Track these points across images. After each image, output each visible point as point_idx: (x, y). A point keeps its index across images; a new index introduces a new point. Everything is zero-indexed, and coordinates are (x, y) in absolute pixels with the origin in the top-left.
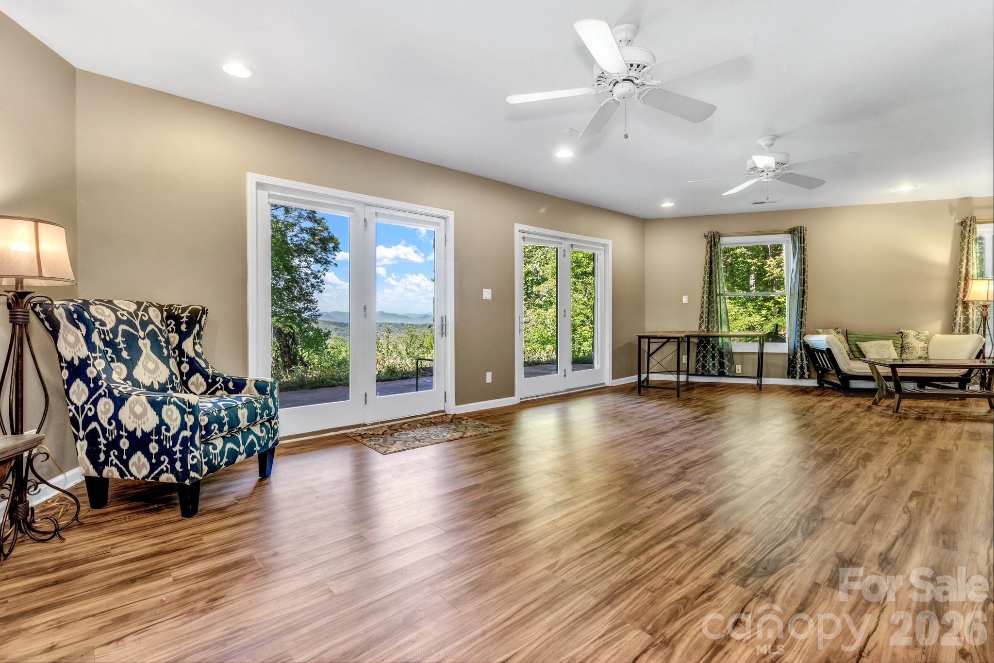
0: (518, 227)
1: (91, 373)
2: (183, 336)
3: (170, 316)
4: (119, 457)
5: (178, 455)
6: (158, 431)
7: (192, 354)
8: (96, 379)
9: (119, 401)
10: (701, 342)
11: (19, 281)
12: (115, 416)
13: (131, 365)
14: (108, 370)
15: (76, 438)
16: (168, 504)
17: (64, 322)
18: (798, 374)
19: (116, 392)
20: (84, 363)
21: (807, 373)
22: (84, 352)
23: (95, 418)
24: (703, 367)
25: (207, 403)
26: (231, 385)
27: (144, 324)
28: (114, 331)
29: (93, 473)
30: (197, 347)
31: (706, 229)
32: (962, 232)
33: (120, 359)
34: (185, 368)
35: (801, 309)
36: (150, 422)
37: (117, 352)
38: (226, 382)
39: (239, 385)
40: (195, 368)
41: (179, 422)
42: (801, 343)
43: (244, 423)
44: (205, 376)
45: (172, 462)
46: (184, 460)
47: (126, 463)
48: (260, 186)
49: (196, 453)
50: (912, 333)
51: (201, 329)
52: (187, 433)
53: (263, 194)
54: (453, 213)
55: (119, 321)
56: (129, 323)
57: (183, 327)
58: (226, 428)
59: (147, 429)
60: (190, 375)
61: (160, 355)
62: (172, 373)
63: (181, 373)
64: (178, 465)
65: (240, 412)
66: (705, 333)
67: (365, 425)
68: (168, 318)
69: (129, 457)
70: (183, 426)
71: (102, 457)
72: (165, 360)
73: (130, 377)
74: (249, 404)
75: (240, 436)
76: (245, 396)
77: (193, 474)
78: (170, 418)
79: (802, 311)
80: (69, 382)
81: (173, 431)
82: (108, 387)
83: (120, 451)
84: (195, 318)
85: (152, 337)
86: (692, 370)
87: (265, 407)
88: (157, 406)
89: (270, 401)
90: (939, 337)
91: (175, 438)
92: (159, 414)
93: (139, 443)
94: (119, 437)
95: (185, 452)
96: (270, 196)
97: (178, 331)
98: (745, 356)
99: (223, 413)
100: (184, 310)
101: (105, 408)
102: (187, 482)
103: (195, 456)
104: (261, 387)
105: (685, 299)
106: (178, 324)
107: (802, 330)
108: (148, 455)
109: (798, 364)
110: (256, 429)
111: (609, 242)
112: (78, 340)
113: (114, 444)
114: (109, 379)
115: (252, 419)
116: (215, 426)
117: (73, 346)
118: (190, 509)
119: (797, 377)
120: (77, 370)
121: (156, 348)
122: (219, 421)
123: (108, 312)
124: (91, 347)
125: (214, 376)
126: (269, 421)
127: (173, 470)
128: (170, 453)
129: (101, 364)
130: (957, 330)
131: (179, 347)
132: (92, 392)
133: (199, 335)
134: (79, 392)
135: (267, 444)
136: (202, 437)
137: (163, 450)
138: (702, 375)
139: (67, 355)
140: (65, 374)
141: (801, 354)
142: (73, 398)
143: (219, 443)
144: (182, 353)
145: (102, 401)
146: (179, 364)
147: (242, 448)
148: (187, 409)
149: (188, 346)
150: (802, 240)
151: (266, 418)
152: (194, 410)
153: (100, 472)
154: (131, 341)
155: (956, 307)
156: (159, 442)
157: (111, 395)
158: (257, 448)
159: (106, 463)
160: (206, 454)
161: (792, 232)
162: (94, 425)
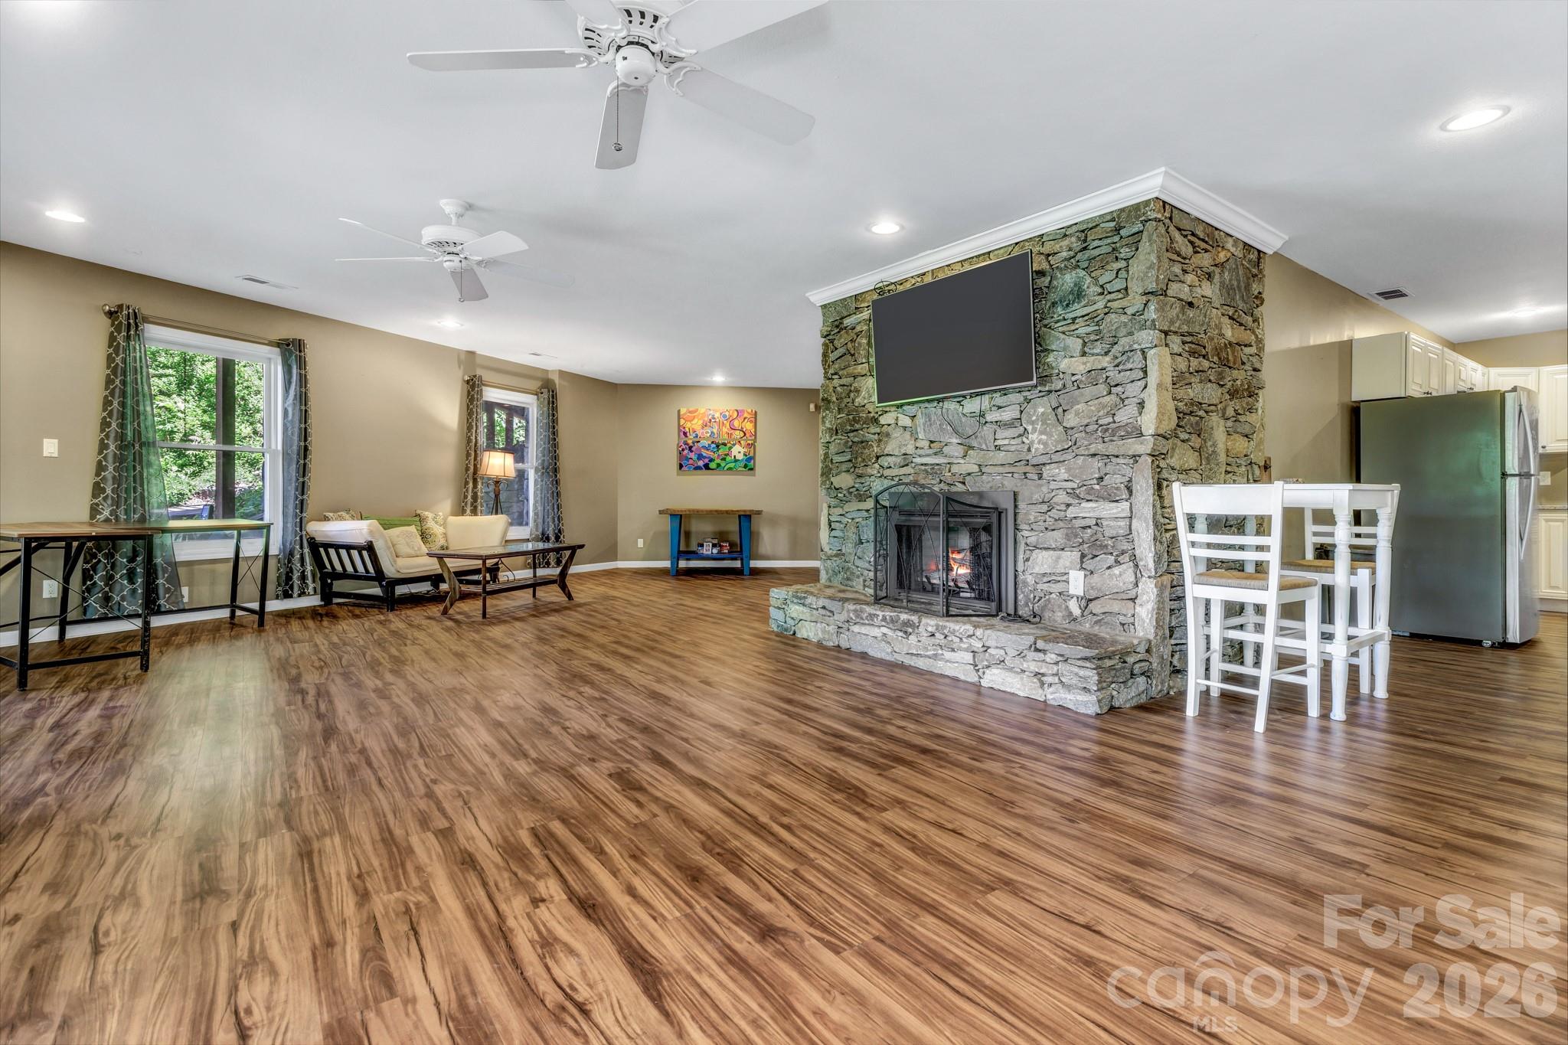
18: (296, 589)
21: (312, 585)
31: (111, 297)
32: (469, 392)
35: (301, 480)
42: (301, 537)
50: (429, 515)
79: (304, 483)
90: (452, 519)
98: (196, 567)
107: (304, 515)
109: (295, 572)
119: (295, 595)
130: (468, 511)
141: (302, 555)
150: (301, 364)
155: (467, 483)
161: (283, 345)
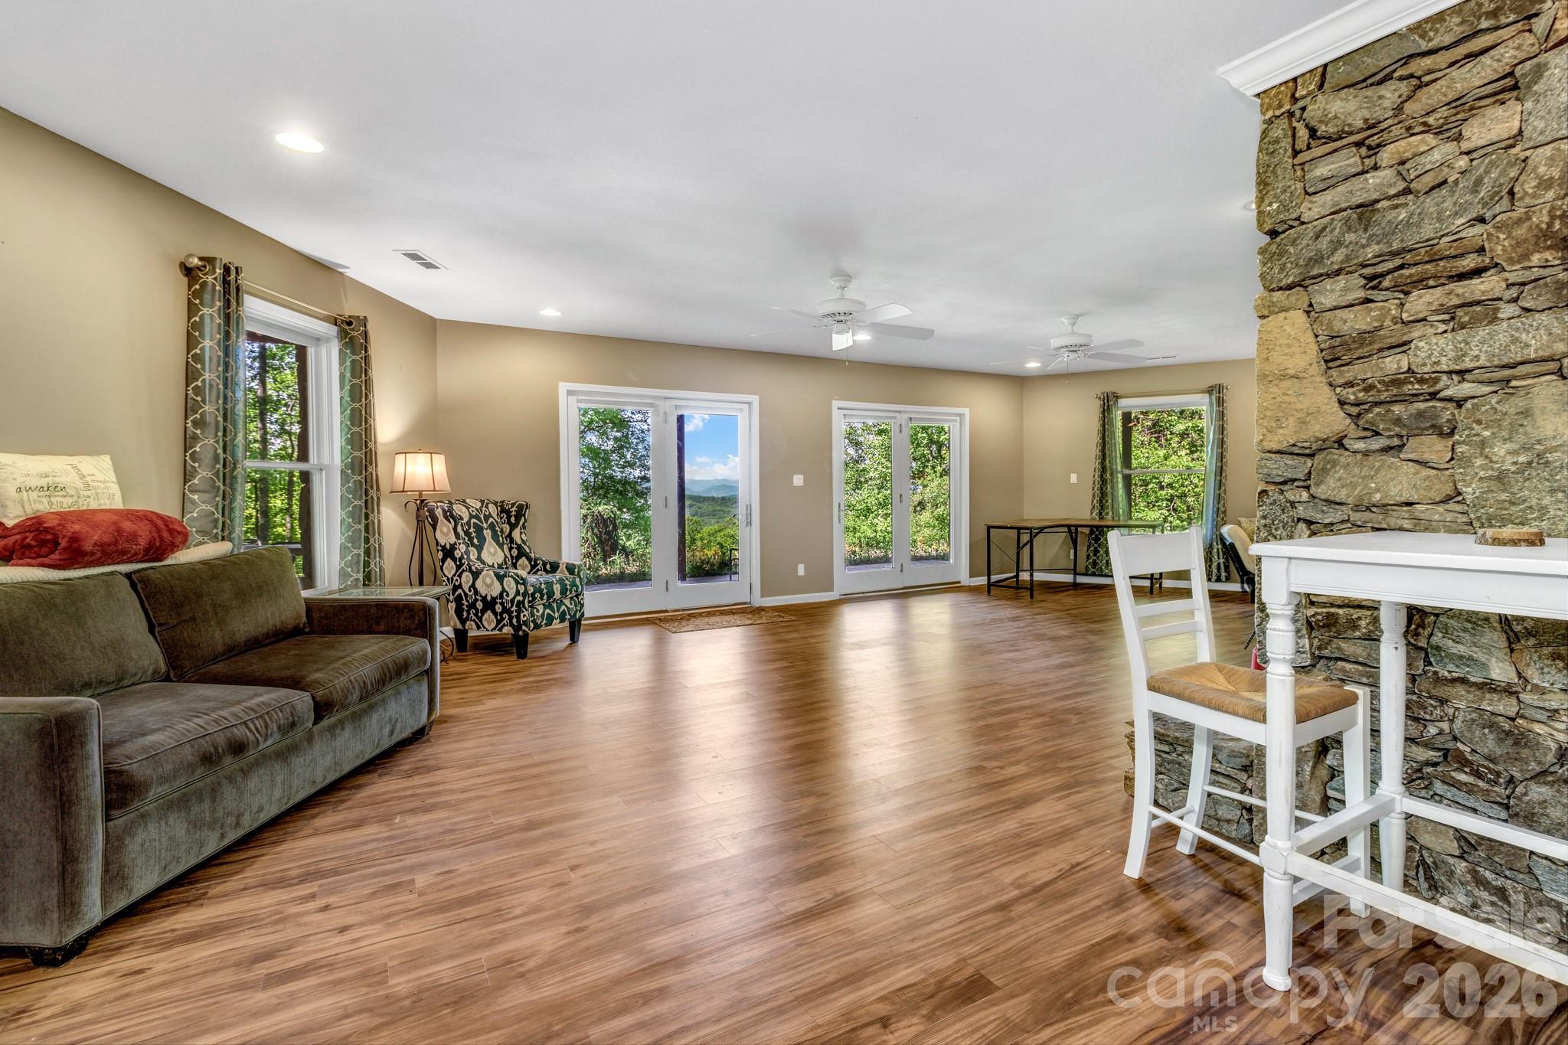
0: (836, 404)
1: (457, 554)
2: (513, 527)
3: (503, 511)
4: (476, 615)
5: (515, 614)
6: (501, 595)
7: (519, 542)
8: (461, 559)
9: (476, 575)
10: (1092, 532)
11: (420, 493)
12: (473, 586)
13: (480, 549)
14: (467, 552)
15: (448, 600)
16: (509, 653)
17: (441, 518)
18: (1214, 575)
19: (473, 568)
20: (453, 547)
21: (1224, 574)
22: (453, 540)
23: (460, 586)
24: (1095, 564)
25: (532, 579)
26: (548, 567)
27: (487, 518)
28: (468, 523)
29: (459, 626)
30: (523, 536)
31: (1098, 388)
33: (473, 545)
34: (515, 552)
35: (1218, 492)
36: (496, 590)
37: (471, 539)
38: (544, 564)
39: (555, 567)
40: (521, 553)
41: (515, 590)
42: (1217, 533)
43: (557, 595)
44: (529, 559)
45: (511, 619)
46: (518, 617)
47: (480, 619)
48: (570, 393)
49: (526, 613)
51: (525, 521)
52: (520, 598)
53: (573, 399)
54: (757, 397)
55: (471, 516)
56: (477, 517)
57: (513, 520)
58: (545, 597)
59: (494, 595)
60: (518, 558)
61: (497, 542)
62: (506, 557)
63: (512, 557)
64: (514, 621)
65: (555, 586)
66: (1097, 523)
67: (666, 611)
68: (501, 512)
69: (483, 615)
70: (518, 593)
71: (465, 614)
72: (501, 546)
73: (479, 558)
74: (561, 581)
75: (555, 605)
76: (558, 575)
77: (524, 628)
78: (509, 586)
79: (1219, 495)
80: (443, 560)
81: (511, 597)
82: (468, 564)
83: (477, 610)
84: (520, 512)
85: (492, 527)
86: (1081, 568)
87: (574, 584)
88: (500, 578)
89: (578, 580)
91: (512, 601)
92: (502, 584)
93: (489, 604)
94: (476, 600)
95: (519, 611)
96: (578, 401)
97: (509, 522)
99: (543, 586)
100: (513, 505)
101: (466, 579)
102: (521, 633)
103: (525, 615)
104: (571, 569)
105: (1074, 478)
106: (509, 517)
107: (1219, 519)
108: (495, 613)
109: (1214, 562)
110: (567, 602)
111: (966, 411)
112: (449, 531)
113: (472, 606)
114: (468, 559)
115: (563, 592)
116: (538, 595)
117: (446, 535)
118: (522, 654)
119: (1213, 580)
120: (448, 552)
121: (495, 537)
122: (540, 591)
123: (464, 509)
124: (457, 536)
125: (536, 560)
126: (577, 596)
127: (512, 625)
128: (509, 612)
129: (463, 548)
131: (510, 535)
132: (458, 567)
133: (524, 527)
134: (450, 567)
135: (575, 615)
136: (529, 602)
137: (505, 610)
138: (1094, 575)
139: (442, 542)
140: (440, 555)
141: (1217, 548)
142: (446, 572)
143: (541, 608)
144: (512, 541)
145: (465, 574)
146: (510, 549)
147: (557, 615)
148: (520, 581)
149: (516, 534)
150: (1220, 402)
151: (574, 593)
152: (524, 582)
153: (464, 625)
154: (479, 530)
156: (502, 604)
157: (470, 570)
158: (568, 617)
159: (467, 619)
160: (532, 615)
161: (1210, 391)
162: (460, 591)
